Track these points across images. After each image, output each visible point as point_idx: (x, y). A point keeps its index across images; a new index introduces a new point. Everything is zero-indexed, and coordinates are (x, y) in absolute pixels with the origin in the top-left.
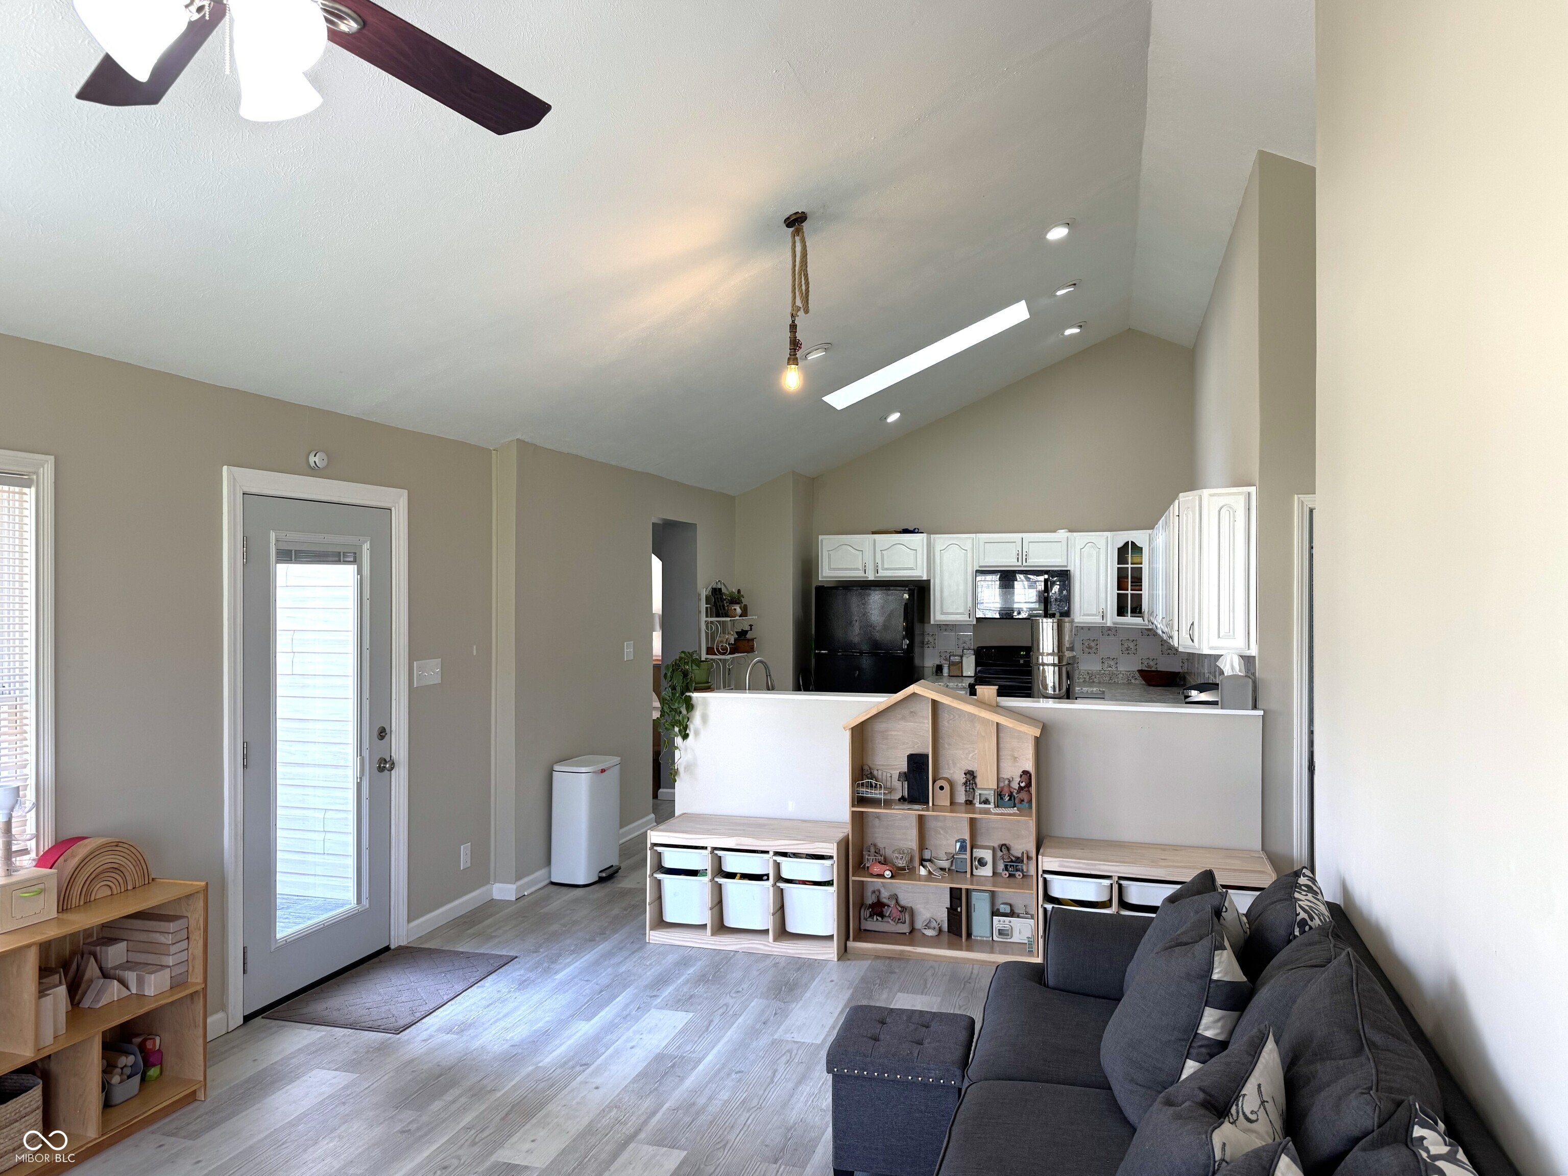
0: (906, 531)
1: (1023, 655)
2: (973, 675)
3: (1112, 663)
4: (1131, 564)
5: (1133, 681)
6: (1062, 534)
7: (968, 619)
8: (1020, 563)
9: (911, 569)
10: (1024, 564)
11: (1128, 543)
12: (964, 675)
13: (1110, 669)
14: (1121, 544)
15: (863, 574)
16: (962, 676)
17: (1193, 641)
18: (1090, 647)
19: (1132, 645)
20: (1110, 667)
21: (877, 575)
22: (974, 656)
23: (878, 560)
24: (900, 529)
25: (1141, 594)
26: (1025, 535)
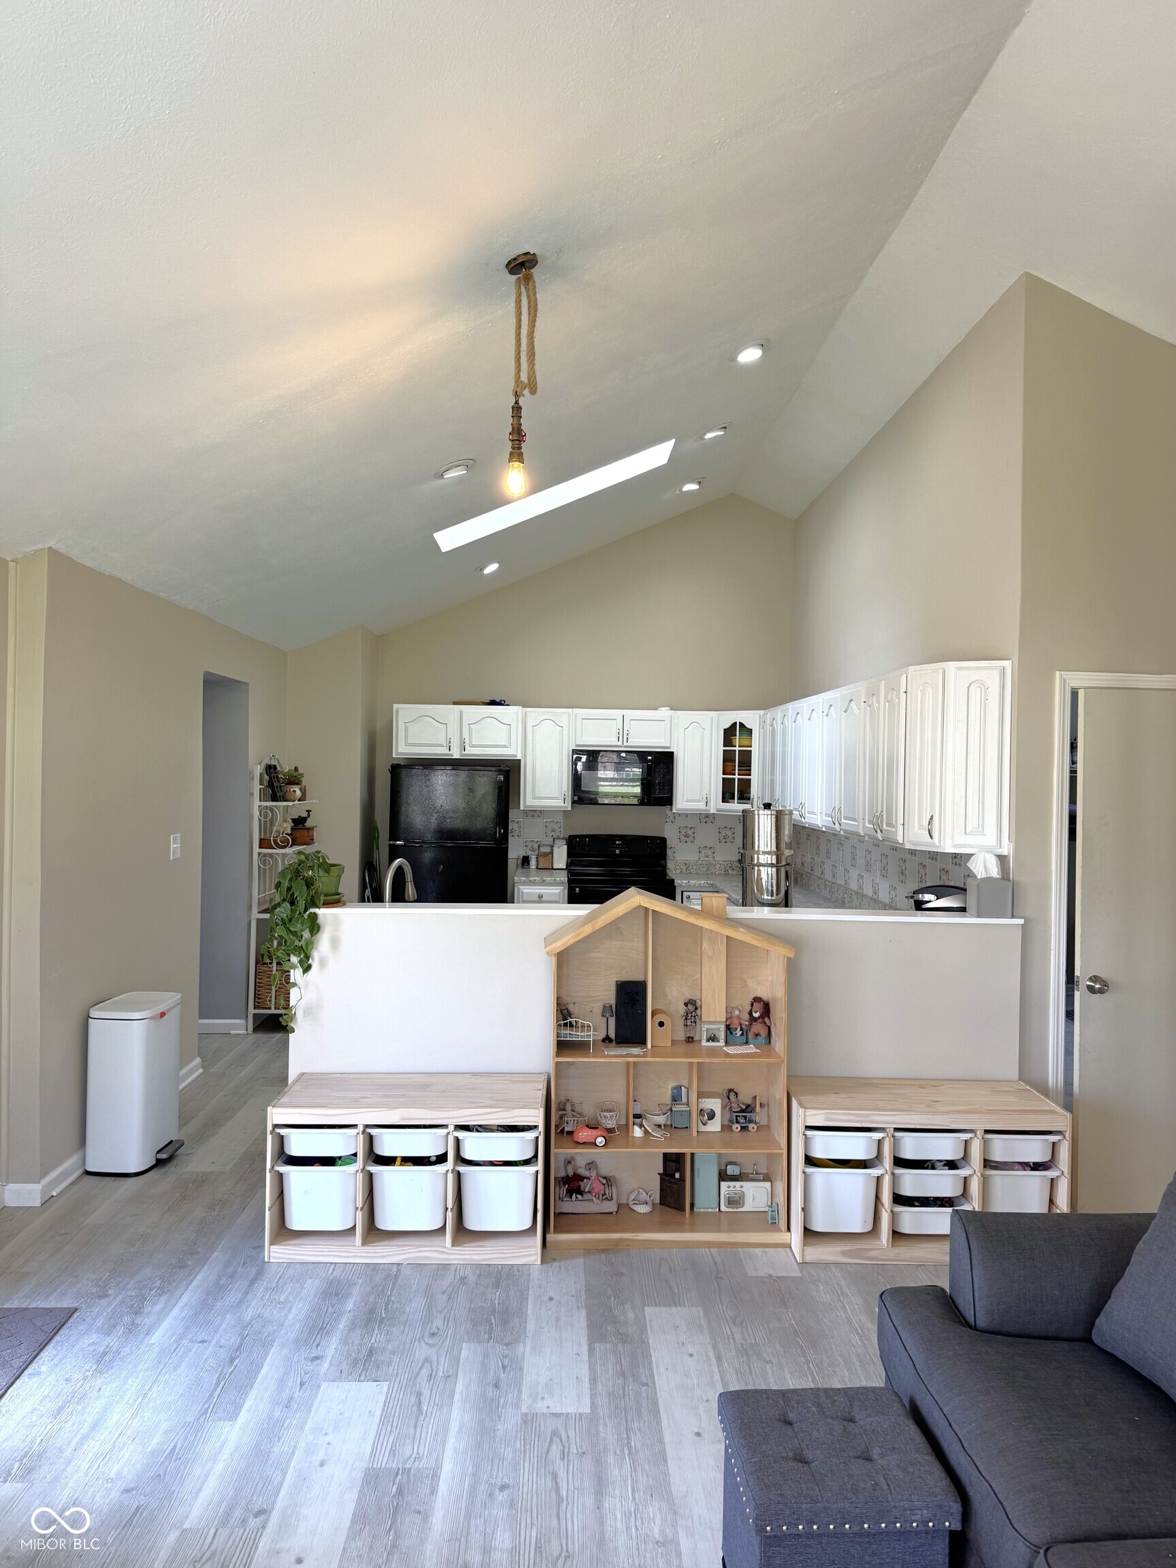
0: (493, 703)
1: (618, 844)
2: (565, 867)
3: (709, 852)
4: (739, 747)
5: (730, 871)
6: (664, 712)
7: (563, 805)
8: (620, 743)
9: (505, 746)
10: (625, 744)
11: (736, 723)
12: (555, 867)
13: (707, 859)
14: (727, 726)
15: (447, 752)
16: (553, 869)
17: (931, 837)
18: (687, 836)
19: (729, 833)
20: (707, 857)
21: (464, 753)
22: (566, 846)
23: (466, 735)
24: (488, 699)
25: (750, 780)
26: (626, 712)
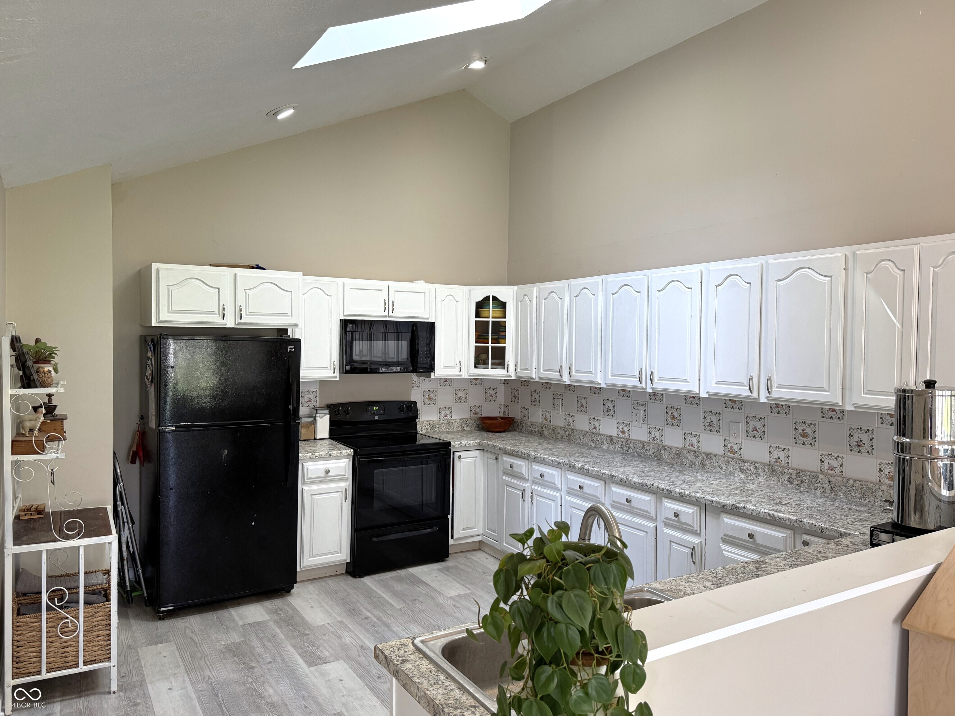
0: (258, 267)
1: (376, 410)
3: (447, 412)
4: (492, 318)
5: (465, 428)
7: (333, 375)
8: (386, 314)
10: (391, 314)
11: (489, 296)
14: (480, 299)
15: (220, 320)
18: (430, 398)
19: (463, 394)
20: (446, 416)
21: (240, 321)
22: (329, 416)
23: (241, 301)
24: (253, 264)
25: (505, 347)
26: (391, 283)
